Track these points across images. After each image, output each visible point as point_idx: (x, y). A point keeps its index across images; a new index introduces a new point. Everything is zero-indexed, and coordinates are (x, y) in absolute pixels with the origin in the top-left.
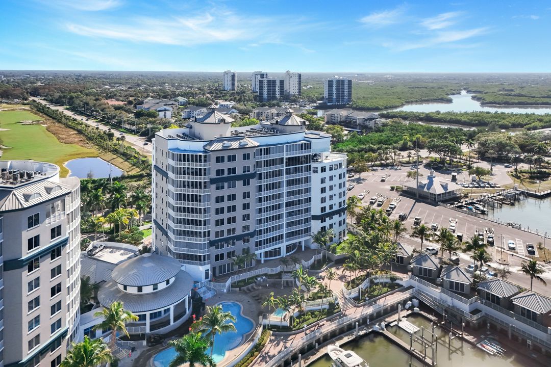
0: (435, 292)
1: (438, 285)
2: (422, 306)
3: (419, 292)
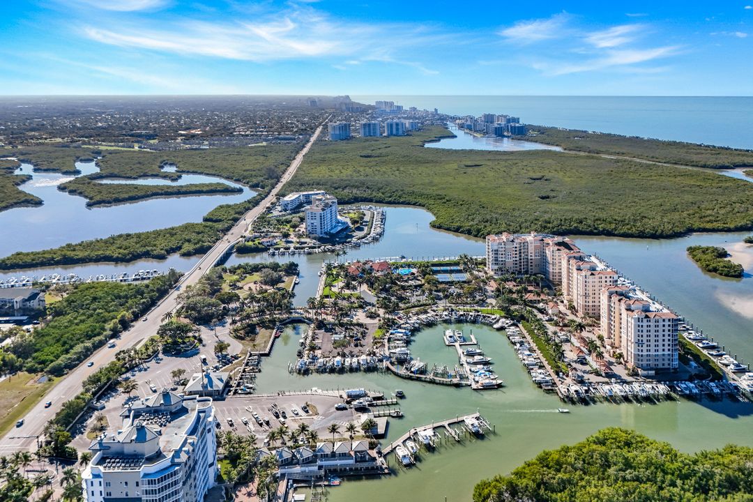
0: (298, 469)
1: (295, 464)
2: (295, 481)
3: (290, 474)
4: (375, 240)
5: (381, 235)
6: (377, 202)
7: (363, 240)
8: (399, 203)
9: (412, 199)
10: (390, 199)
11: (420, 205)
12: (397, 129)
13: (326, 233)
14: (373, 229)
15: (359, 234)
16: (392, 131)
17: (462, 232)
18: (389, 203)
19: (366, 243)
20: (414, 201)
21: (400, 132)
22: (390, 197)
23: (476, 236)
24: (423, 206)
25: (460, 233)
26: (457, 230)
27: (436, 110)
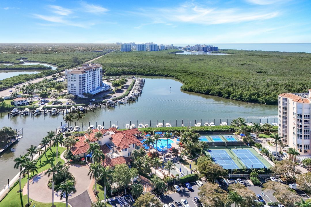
4: (132, 100)
5: (138, 96)
6: (139, 74)
7: (120, 100)
8: (155, 75)
9: (164, 73)
10: (149, 72)
11: (170, 76)
12: (155, 48)
13: (84, 94)
14: (132, 91)
15: (118, 95)
16: (152, 49)
17: (212, 94)
18: (148, 75)
19: (122, 103)
20: (165, 73)
21: (156, 49)
22: (149, 71)
23: (227, 98)
24: (173, 77)
25: (211, 95)
26: (207, 93)
27: (172, 45)
